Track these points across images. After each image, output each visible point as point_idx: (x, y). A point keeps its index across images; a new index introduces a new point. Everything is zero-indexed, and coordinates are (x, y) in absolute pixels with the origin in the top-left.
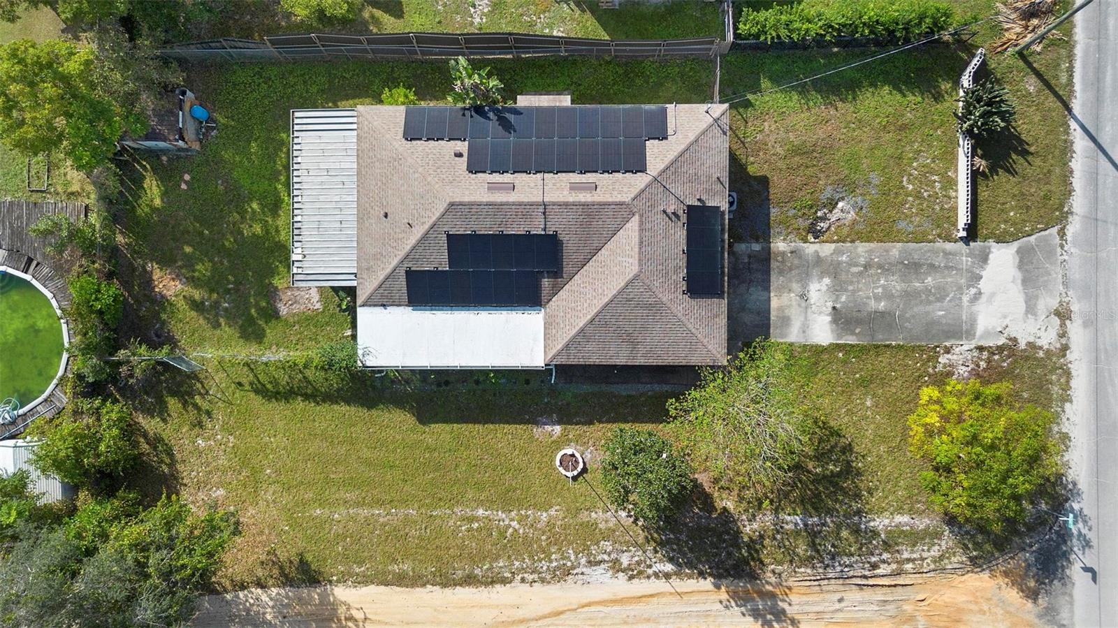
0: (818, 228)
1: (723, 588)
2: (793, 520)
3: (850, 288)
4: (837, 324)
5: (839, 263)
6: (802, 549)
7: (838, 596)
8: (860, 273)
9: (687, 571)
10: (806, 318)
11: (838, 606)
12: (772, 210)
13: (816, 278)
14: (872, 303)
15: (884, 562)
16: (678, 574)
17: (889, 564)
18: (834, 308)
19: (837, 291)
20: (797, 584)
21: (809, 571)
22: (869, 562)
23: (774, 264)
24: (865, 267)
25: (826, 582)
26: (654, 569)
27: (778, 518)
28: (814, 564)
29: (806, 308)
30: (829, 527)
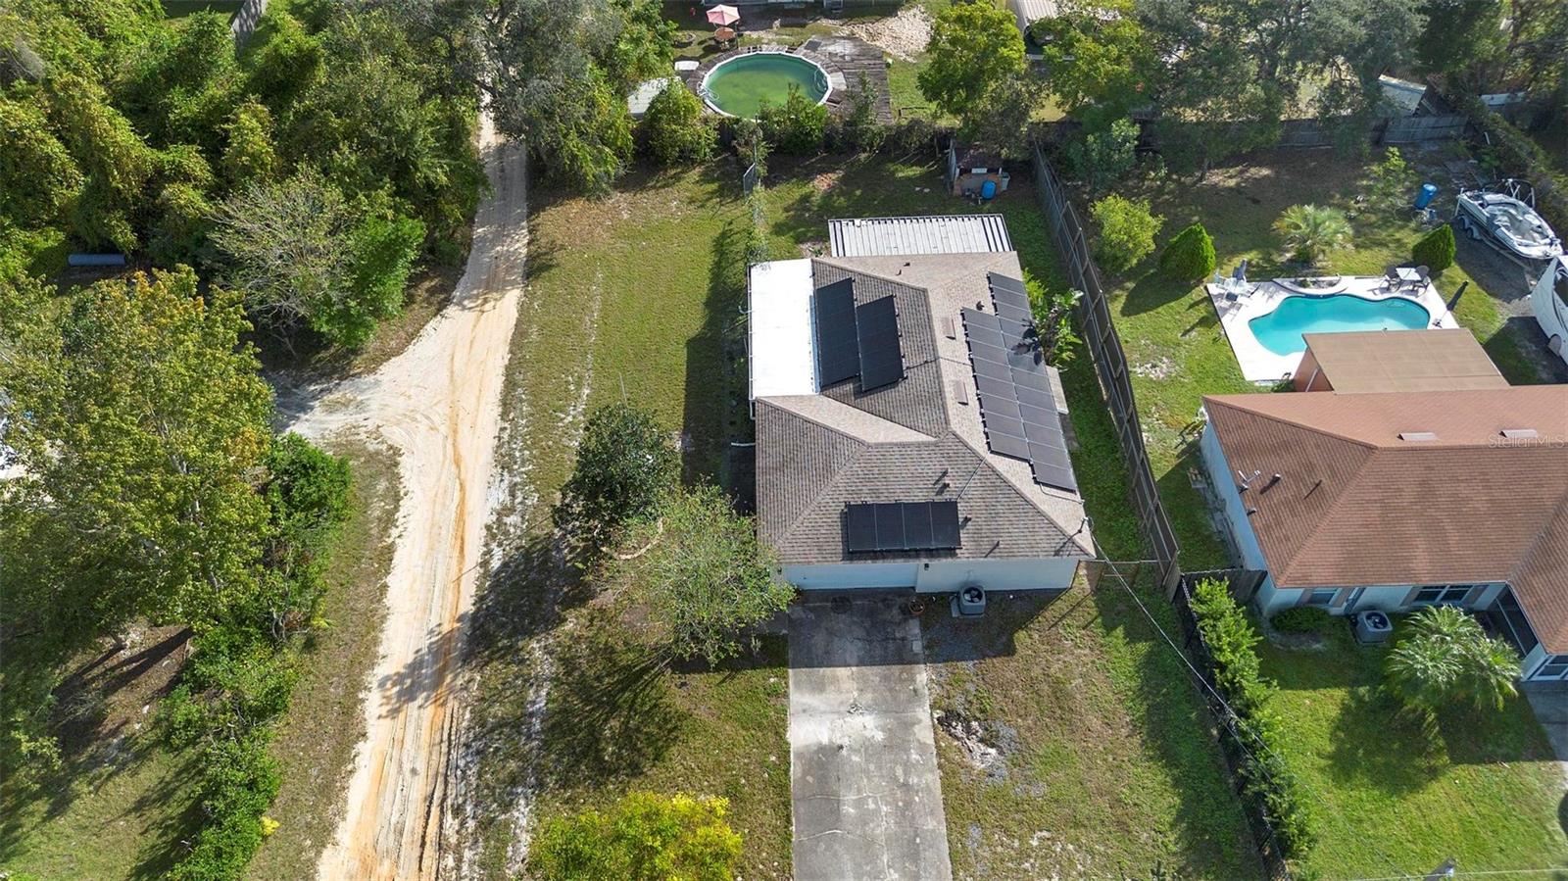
0: (954, 724)
1: (458, 625)
2: (540, 699)
3: (872, 767)
4: (817, 752)
5: (907, 751)
6: (497, 710)
7: (421, 767)
8: (895, 779)
9: (488, 583)
10: (824, 712)
11: (407, 767)
12: (971, 664)
13: (882, 723)
14: (852, 797)
15: (462, 824)
16: (485, 575)
17: (458, 832)
18: (841, 747)
19: (866, 749)
20: (449, 712)
21: (465, 724)
22: (465, 802)
23: (896, 669)
24: (904, 785)
25: (445, 749)
26: (496, 549)
27: (545, 680)
28: (474, 728)
29: (838, 712)
30: (524, 745)
